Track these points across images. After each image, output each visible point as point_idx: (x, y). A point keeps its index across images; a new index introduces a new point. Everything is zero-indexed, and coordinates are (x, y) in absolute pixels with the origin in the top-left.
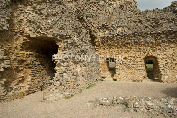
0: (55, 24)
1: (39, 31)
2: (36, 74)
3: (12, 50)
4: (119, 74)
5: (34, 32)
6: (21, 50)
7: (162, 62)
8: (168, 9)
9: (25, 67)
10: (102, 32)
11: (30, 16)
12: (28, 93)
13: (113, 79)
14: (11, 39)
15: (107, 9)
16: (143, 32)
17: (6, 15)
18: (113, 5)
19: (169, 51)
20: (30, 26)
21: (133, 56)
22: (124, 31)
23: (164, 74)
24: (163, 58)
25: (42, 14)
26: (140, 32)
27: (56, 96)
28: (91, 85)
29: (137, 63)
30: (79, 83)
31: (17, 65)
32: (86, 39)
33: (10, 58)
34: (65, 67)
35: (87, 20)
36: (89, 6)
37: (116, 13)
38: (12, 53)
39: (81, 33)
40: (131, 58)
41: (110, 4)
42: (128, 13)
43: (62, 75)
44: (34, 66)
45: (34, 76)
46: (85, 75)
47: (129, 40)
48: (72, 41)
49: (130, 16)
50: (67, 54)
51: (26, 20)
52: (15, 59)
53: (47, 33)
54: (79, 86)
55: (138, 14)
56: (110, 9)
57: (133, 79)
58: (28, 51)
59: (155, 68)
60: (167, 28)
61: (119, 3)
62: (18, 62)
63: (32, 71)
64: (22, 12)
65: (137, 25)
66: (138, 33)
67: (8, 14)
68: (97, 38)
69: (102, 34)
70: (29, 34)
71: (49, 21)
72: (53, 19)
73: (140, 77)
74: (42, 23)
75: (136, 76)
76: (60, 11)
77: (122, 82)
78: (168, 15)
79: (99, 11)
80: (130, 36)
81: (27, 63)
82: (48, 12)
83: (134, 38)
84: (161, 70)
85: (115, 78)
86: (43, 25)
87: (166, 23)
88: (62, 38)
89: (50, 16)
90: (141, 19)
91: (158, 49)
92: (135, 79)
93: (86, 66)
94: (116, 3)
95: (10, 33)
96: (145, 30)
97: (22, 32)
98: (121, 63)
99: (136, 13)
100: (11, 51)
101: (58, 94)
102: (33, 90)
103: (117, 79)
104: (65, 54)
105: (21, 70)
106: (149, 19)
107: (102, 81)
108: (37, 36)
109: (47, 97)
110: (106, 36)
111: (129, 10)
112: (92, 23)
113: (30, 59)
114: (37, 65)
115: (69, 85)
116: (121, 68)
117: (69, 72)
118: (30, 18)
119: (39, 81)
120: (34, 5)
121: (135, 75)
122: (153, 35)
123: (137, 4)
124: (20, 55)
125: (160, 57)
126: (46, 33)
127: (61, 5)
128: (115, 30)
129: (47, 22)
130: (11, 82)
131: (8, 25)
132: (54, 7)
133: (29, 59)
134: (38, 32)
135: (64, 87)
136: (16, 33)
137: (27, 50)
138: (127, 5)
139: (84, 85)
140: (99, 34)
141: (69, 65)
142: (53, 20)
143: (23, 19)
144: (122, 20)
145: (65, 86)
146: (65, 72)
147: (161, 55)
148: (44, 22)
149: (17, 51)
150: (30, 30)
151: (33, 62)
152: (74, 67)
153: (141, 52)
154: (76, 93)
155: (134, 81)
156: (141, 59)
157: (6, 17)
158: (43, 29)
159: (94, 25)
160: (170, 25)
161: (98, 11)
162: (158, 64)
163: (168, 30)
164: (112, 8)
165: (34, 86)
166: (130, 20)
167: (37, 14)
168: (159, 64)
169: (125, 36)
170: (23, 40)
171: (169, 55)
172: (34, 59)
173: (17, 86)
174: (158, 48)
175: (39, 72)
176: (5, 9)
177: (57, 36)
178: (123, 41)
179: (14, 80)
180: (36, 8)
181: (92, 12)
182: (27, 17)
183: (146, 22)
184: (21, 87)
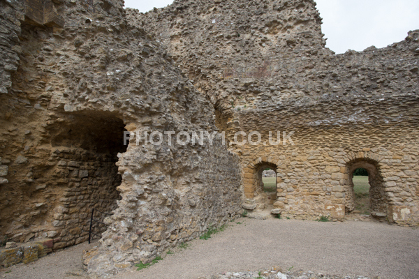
0: (122, 81)
1: (84, 97)
2: (76, 200)
3: (18, 143)
4: (286, 202)
5: (73, 98)
6: (43, 142)
7: (392, 173)
8: (399, 47)
9: (50, 182)
10: (245, 101)
11: (67, 63)
12: (52, 248)
13: (272, 214)
14: (16, 116)
15: (257, 51)
16: (341, 101)
17: (7, 60)
18: (269, 42)
19: (409, 146)
20: (65, 85)
21: (320, 158)
22: (295, 100)
23: (400, 203)
24: (394, 164)
25: (93, 57)
26: (335, 101)
27: (114, 262)
28: (214, 228)
29: (329, 176)
30: (181, 225)
31: (29, 177)
32: (203, 117)
33: (12, 161)
34: (143, 184)
35: (210, 76)
36: (216, 44)
37: (277, 58)
38: (16, 150)
39: (190, 103)
40: (315, 163)
41: (263, 38)
42: (304, 58)
43: (134, 204)
44: (72, 181)
45: (71, 205)
46: (198, 205)
47: (308, 120)
48: (163, 121)
49: (310, 65)
50: (148, 153)
51: (57, 71)
52: (24, 165)
53: (102, 101)
54: (181, 234)
55: (329, 61)
56: (265, 51)
57: (321, 215)
58: (59, 145)
59: (374, 187)
60: (402, 92)
61: (284, 38)
62: (32, 171)
63: (65, 193)
64: (50, 54)
65: (327, 85)
66: (330, 104)
67: (11, 58)
68: (233, 115)
69: (243, 106)
70: (63, 105)
71: (108, 74)
72: (118, 69)
73: (337, 209)
74: (92, 78)
75: (329, 208)
76: (138, 52)
77: (292, 221)
78: (402, 62)
79: (239, 54)
80: (311, 111)
81: (55, 174)
82: (107, 54)
83: (321, 116)
84: (391, 194)
85: (277, 210)
86: (93, 84)
87: (396, 79)
88: (137, 114)
89: (113, 61)
90: (335, 71)
91: (382, 142)
92: (324, 215)
93: (201, 183)
94: (277, 37)
95: (16, 102)
96: (347, 95)
97: (46, 99)
98: (289, 174)
99: (324, 58)
100: (15, 144)
101: (120, 257)
102: (67, 241)
103: (280, 214)
104: (144, 152)
105: (39, 191)
106: (356, 70)
107: (244, 218)
108: (79, 109)
109: (91, 263)
110: (254, 110)
111: (307, 52)
112: (222, 81)
113: (63, 164)
114: (82, 179)
115: (152, 230)
116: (291, 188)
117: (152, 198)
118: (67, 68)
119: (85, 217)
120: (78, 37)
121: (326, 206)
122: (366, 108)
123: (324, 38)
124: (37, 155)
125: (387, 161)
126: (100, 102)
127: (144, 38)
128: (274, 98)
129: (104, 76)
130: (9, 221)
131: (9, 83)
132: (125, 44)
133: (60, 163)
134: (82, 100)
135: (136, 237)
136: (33, 101)
137: (57, 141)
138: (301, 40)
139: (193, 230)
140: (237, 107)
141: (154, 180)
142: (118, 71)
143: (52, 71)
144: (290, 75)
145: (140, 235)
146: (141, 197)
147: (389, 157)
148: (96, 76)
149: (31, 145)
150: (66, 95)
151: (71, 171)
152: (169, 185)
153: (339, 149)
154: (168, 253)
155: (323, 219)
156: (339, 164)
157: (5, 63)
158: (94, 91)
159: (226, 86)
160: (408, 84)
161: (237, 54)
162: (382, 177)
163: (404, 95)
164: (268, 47)
165: (71, 231)
166: (310, 73)
167: (83, 59)
168: (385, 179)
169: (298, 111)
170: (47, 119)
171: (410, 156)
172: (74, 165)
173: (24, 230)
174: (380, 139)
175: (87, 196)
176: (5, 46)
177: (125, 109)
178: (295, 122)
179: (18, 216)
180: (81, 44)
181: (221, 57)
182: (61, 65)
183: (349, 77)
184: (34, 233)
